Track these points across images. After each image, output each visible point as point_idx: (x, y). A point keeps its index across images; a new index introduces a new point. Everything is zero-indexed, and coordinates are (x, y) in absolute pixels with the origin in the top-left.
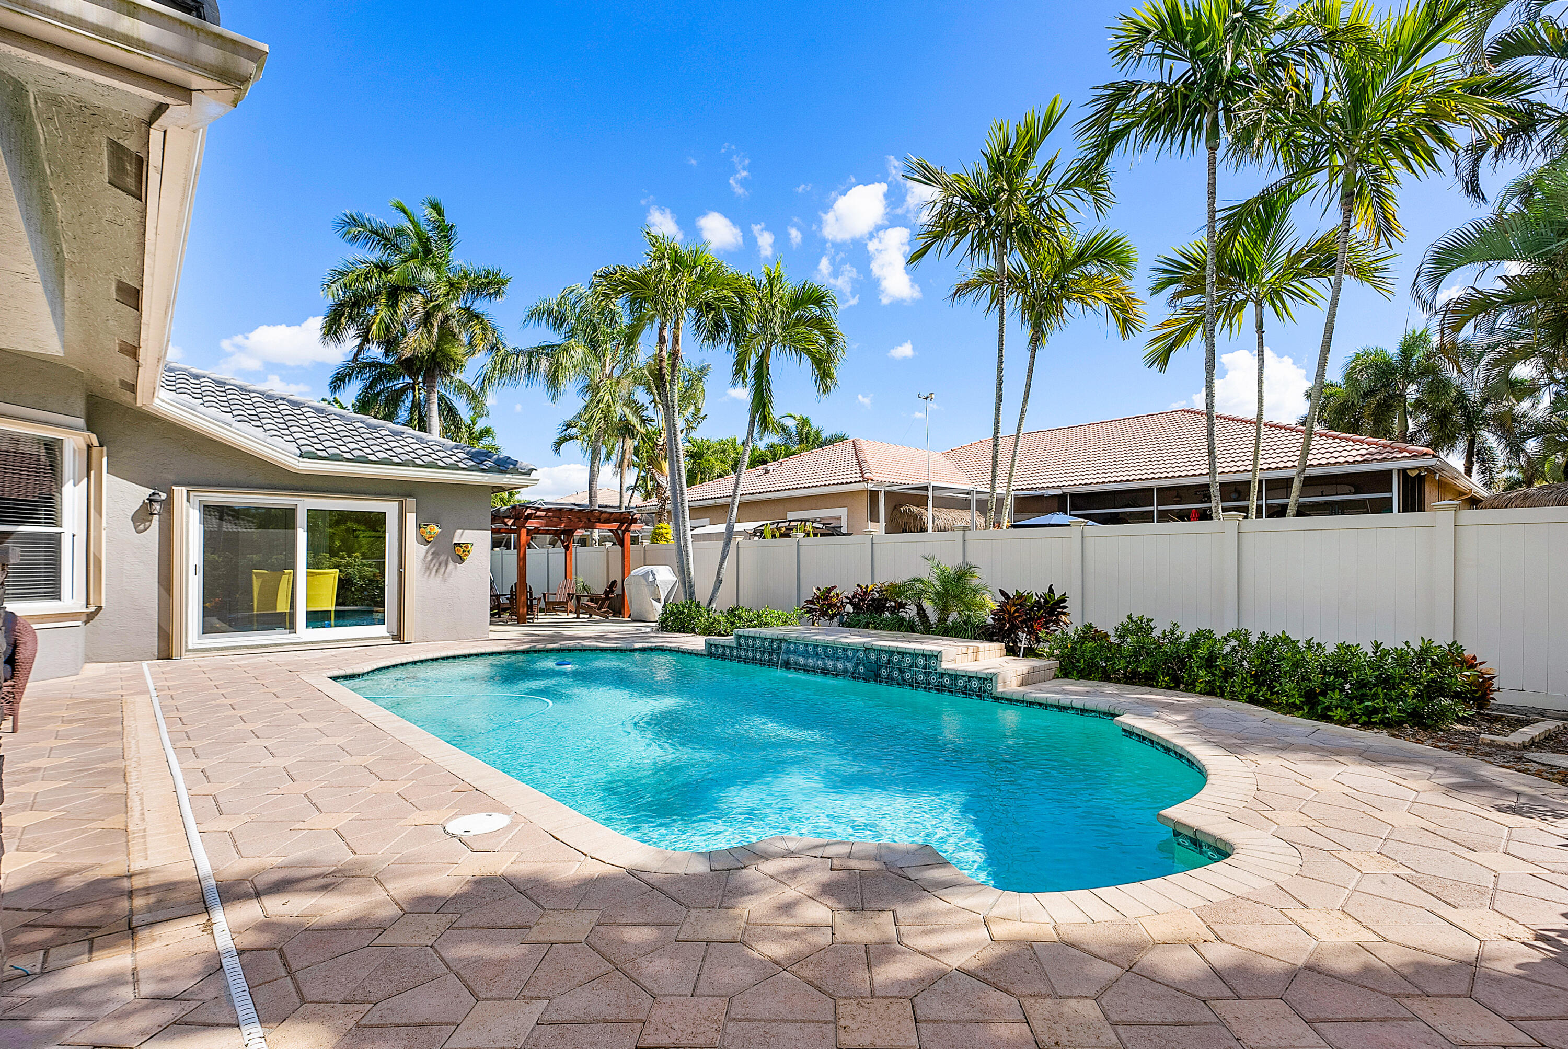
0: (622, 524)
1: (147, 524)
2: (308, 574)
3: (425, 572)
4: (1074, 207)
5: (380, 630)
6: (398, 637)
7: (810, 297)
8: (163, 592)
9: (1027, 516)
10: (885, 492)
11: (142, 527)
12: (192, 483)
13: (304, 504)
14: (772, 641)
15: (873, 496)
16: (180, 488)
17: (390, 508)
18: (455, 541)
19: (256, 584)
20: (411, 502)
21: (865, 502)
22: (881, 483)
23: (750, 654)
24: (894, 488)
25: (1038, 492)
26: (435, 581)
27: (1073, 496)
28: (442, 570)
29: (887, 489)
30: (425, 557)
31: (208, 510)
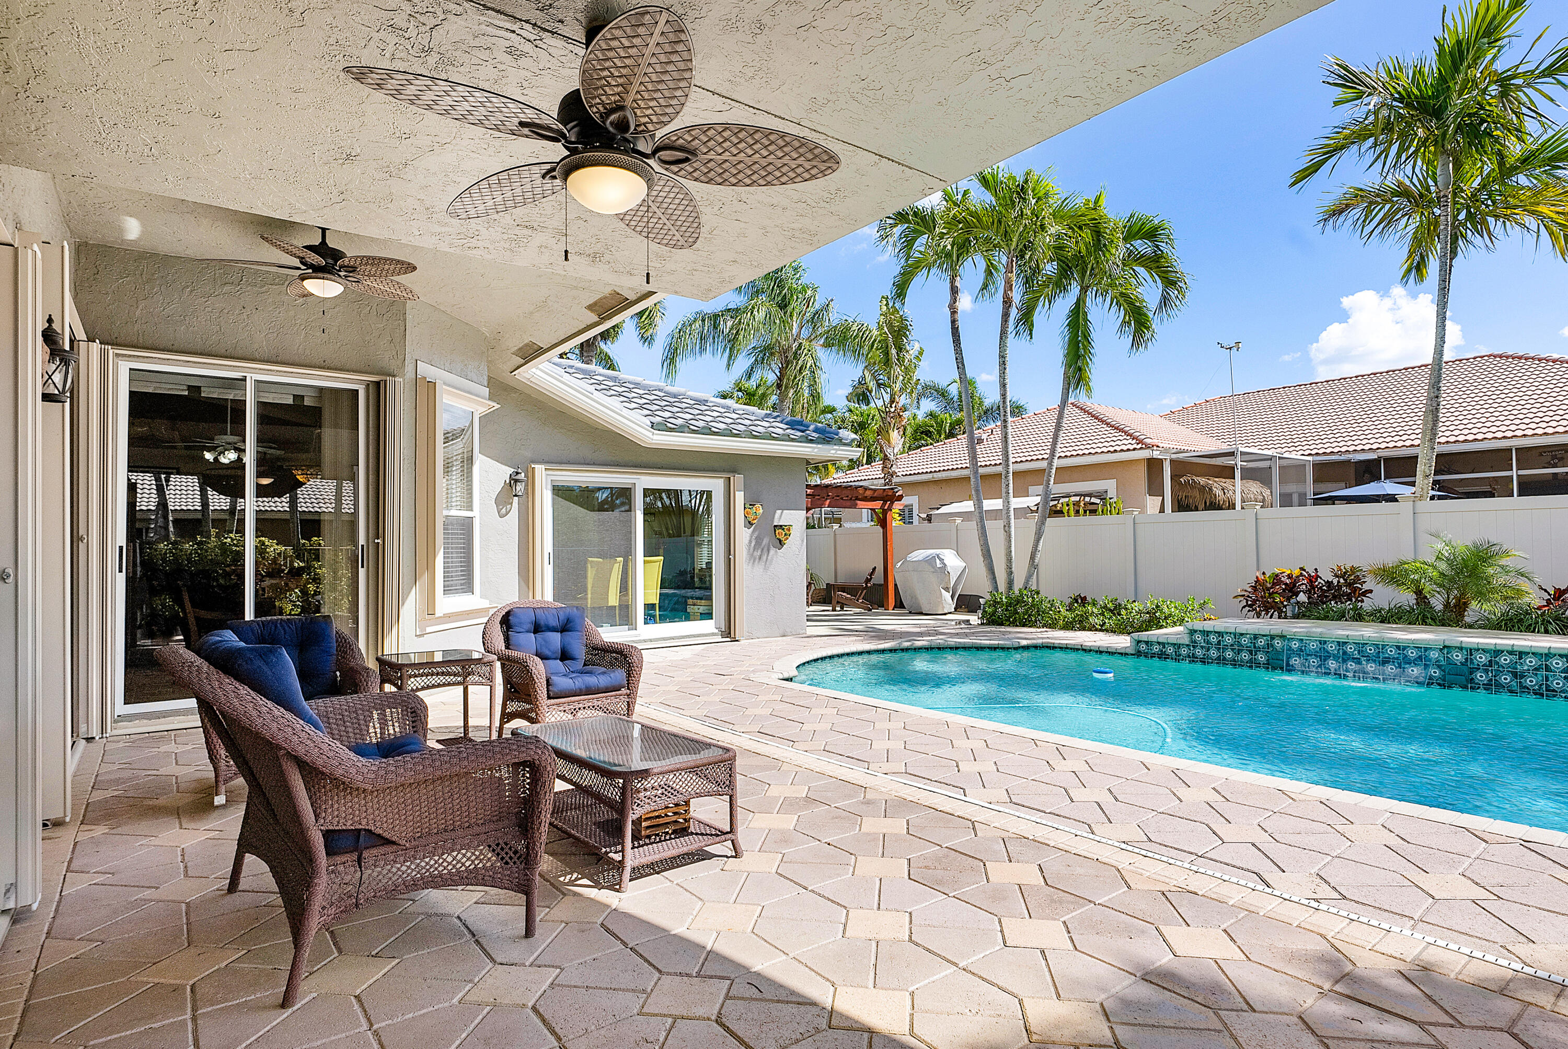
0: (885, 502)
1: (509, 506)
2: (645, 562)
3: (750, 560)
4: (1552, 100)
5: (708, 626)
6: (728, 633)
7: (1140, 230)
8: (523, 583)
9: (1334, 485)
10: (1171, 460)
11: (504, 511)
12: (552, 461)
13: (643, 481)
14: (1256, 637)
15: (1154, 465)
16: (540, 466)
17: (715, 485)
18: (776, 524)
19: (591, 573)
20: (738, 480)
21: (1142, 473)
22: (1166, 450)
23: (1213, 653)
24: (1181, 456)
25: (1344, 457)
26: (759, 568)
27: (1388, 460)
28: (764, 558)
29: (1174, 456)
30: (750, 542)
31: (560, 492)
